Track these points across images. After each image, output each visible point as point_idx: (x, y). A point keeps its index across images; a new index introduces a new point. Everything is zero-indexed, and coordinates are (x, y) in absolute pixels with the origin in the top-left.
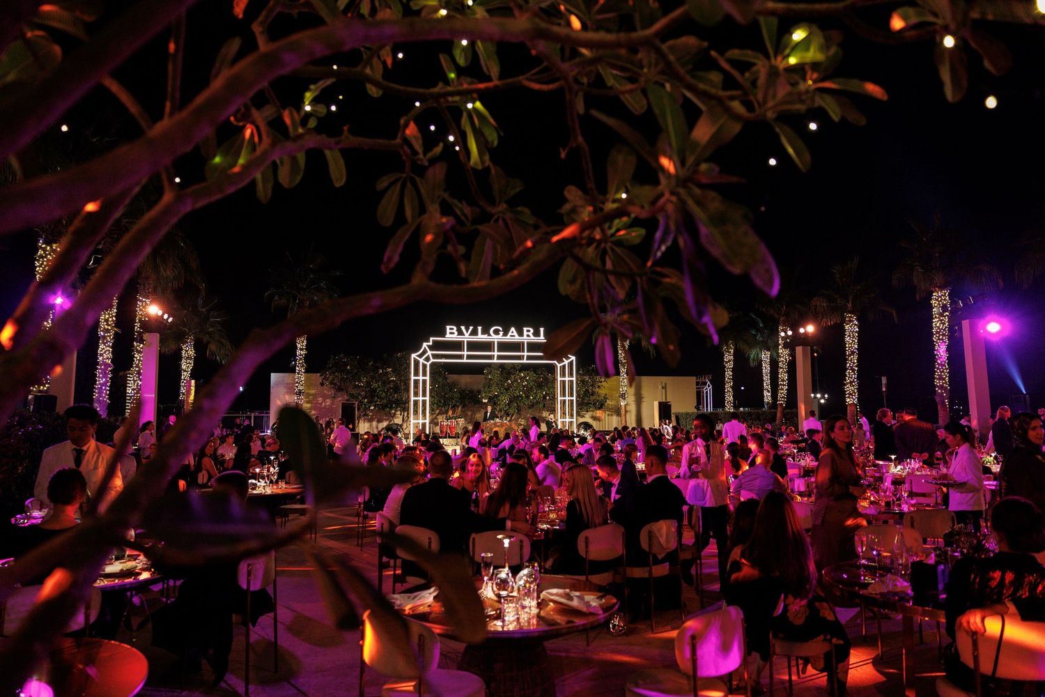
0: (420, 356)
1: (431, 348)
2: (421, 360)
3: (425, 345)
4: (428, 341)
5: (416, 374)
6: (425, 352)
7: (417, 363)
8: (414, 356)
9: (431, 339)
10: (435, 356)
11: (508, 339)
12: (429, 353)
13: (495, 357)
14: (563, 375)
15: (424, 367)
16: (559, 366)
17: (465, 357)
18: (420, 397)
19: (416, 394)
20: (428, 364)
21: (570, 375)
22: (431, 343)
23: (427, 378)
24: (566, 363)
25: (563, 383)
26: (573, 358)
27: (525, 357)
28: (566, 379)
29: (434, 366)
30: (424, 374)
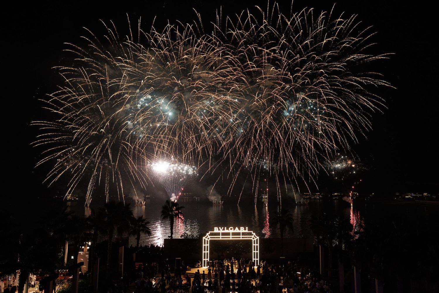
0: (206, 238)
1: (210, 235)
2: (206, 239)
3: (207, 234)
4: (208, 233)
5: (205, 244)
6: (207, 236)
7: (205, 240)
8: (204, 238)
9: (210, 232)
10: (211, 238)
11: (235, 231)
12: (209, 237)
13: (231, 238)
14: (254, 243)
15: (207, 241)
16: (253, 240)
17: (221, 238)
18: (206, 252)
19: (205, 250)
20: (209, 240)
21: (257, 243)
22: (209, 234)
23: (208, 245)
24: (255, 239)
25: (254, 246)
26: (258, 238)
27: (241, 238)
28: (256, 245)
29: (211, 241)
30: (207, 244)
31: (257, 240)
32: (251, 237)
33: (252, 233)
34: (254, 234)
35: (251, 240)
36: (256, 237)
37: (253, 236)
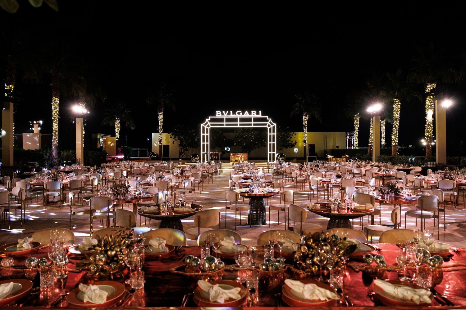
0: (205, 125)
1: (210, 121)
2: (206, 127)
3: (207, 120)
4: (208, 118)
5: (204, 132)
6: (207, 123)
7: (204, 128)
8: (202, 125)
9: (210, 117)
10: (212, 125)
11: (244, 116)
12: (209, 123)
13: (239, 125)
14: (270, 132)
15: (207, 129)
16: (268, 128)
17: (225, 125)
18: (205, 143)
19: (204, 141)
20: (209, 128)
21: (274, 132)
22: (210, 119)
23: (209, 134)
24: (272, 126)
25: (270, 136)
26: (275, 124)
27: (252, 124)
28: (272, 134)
29: (211, 129)
30: (207, 132)
31: (274, 127)
32: (266, 124)
33: (268, 119)
34: (270, 120)
35: (266, 129)
36: (272, 124)
37: (268, 123)
